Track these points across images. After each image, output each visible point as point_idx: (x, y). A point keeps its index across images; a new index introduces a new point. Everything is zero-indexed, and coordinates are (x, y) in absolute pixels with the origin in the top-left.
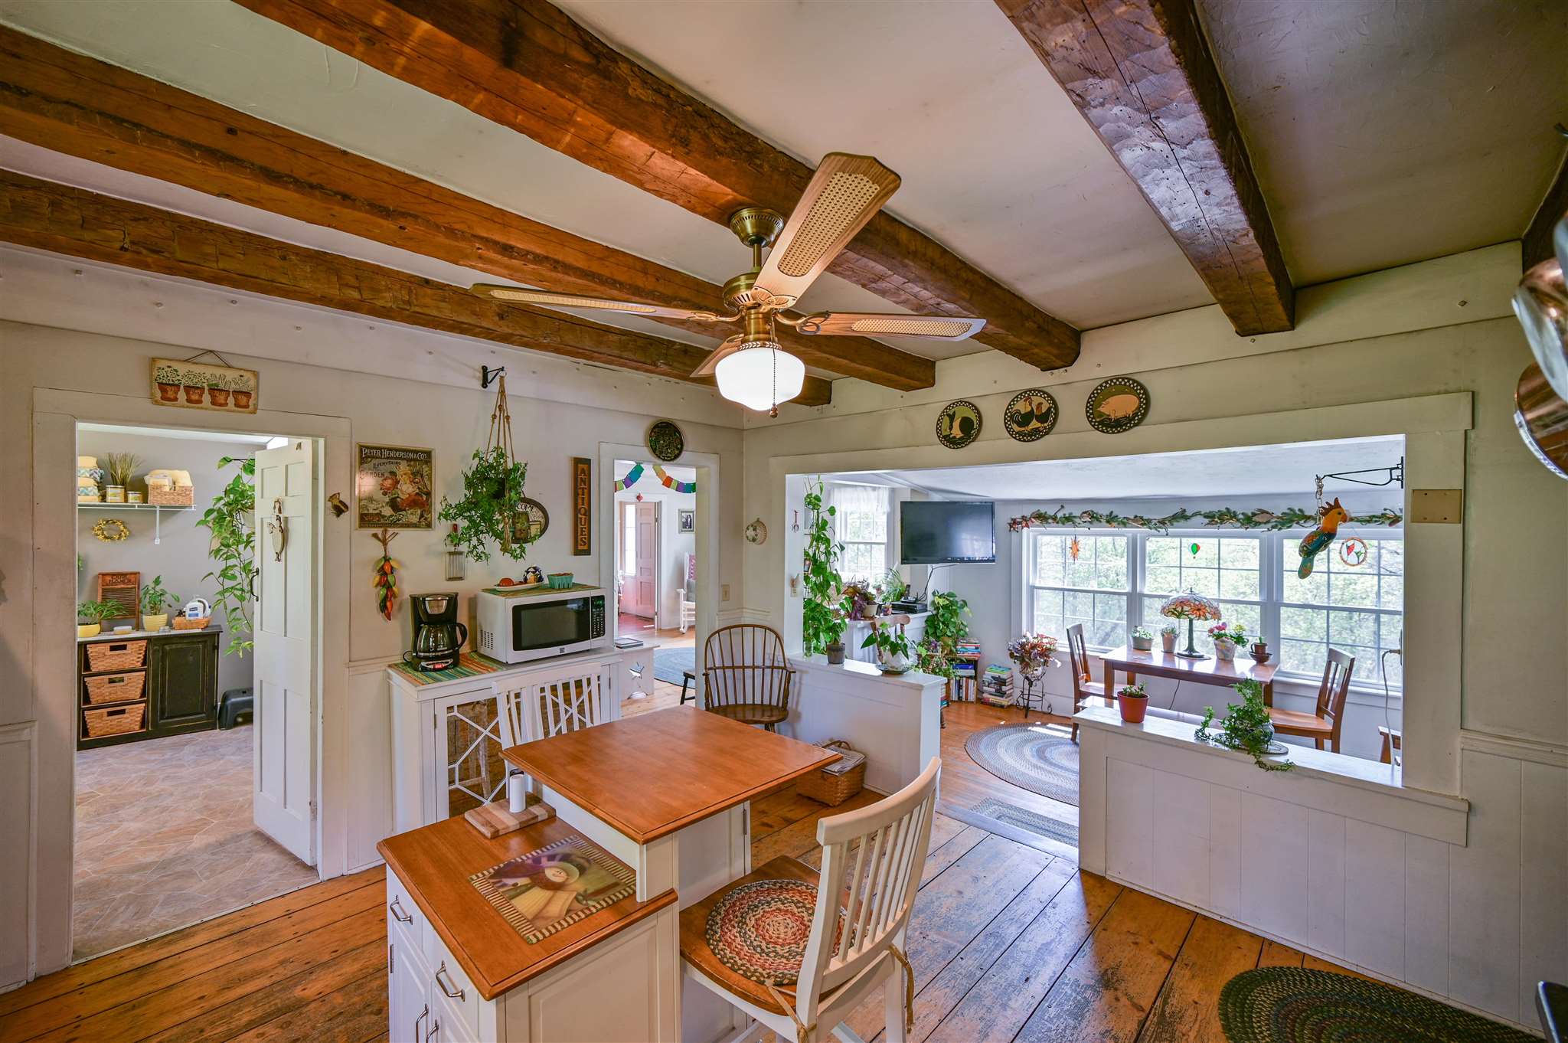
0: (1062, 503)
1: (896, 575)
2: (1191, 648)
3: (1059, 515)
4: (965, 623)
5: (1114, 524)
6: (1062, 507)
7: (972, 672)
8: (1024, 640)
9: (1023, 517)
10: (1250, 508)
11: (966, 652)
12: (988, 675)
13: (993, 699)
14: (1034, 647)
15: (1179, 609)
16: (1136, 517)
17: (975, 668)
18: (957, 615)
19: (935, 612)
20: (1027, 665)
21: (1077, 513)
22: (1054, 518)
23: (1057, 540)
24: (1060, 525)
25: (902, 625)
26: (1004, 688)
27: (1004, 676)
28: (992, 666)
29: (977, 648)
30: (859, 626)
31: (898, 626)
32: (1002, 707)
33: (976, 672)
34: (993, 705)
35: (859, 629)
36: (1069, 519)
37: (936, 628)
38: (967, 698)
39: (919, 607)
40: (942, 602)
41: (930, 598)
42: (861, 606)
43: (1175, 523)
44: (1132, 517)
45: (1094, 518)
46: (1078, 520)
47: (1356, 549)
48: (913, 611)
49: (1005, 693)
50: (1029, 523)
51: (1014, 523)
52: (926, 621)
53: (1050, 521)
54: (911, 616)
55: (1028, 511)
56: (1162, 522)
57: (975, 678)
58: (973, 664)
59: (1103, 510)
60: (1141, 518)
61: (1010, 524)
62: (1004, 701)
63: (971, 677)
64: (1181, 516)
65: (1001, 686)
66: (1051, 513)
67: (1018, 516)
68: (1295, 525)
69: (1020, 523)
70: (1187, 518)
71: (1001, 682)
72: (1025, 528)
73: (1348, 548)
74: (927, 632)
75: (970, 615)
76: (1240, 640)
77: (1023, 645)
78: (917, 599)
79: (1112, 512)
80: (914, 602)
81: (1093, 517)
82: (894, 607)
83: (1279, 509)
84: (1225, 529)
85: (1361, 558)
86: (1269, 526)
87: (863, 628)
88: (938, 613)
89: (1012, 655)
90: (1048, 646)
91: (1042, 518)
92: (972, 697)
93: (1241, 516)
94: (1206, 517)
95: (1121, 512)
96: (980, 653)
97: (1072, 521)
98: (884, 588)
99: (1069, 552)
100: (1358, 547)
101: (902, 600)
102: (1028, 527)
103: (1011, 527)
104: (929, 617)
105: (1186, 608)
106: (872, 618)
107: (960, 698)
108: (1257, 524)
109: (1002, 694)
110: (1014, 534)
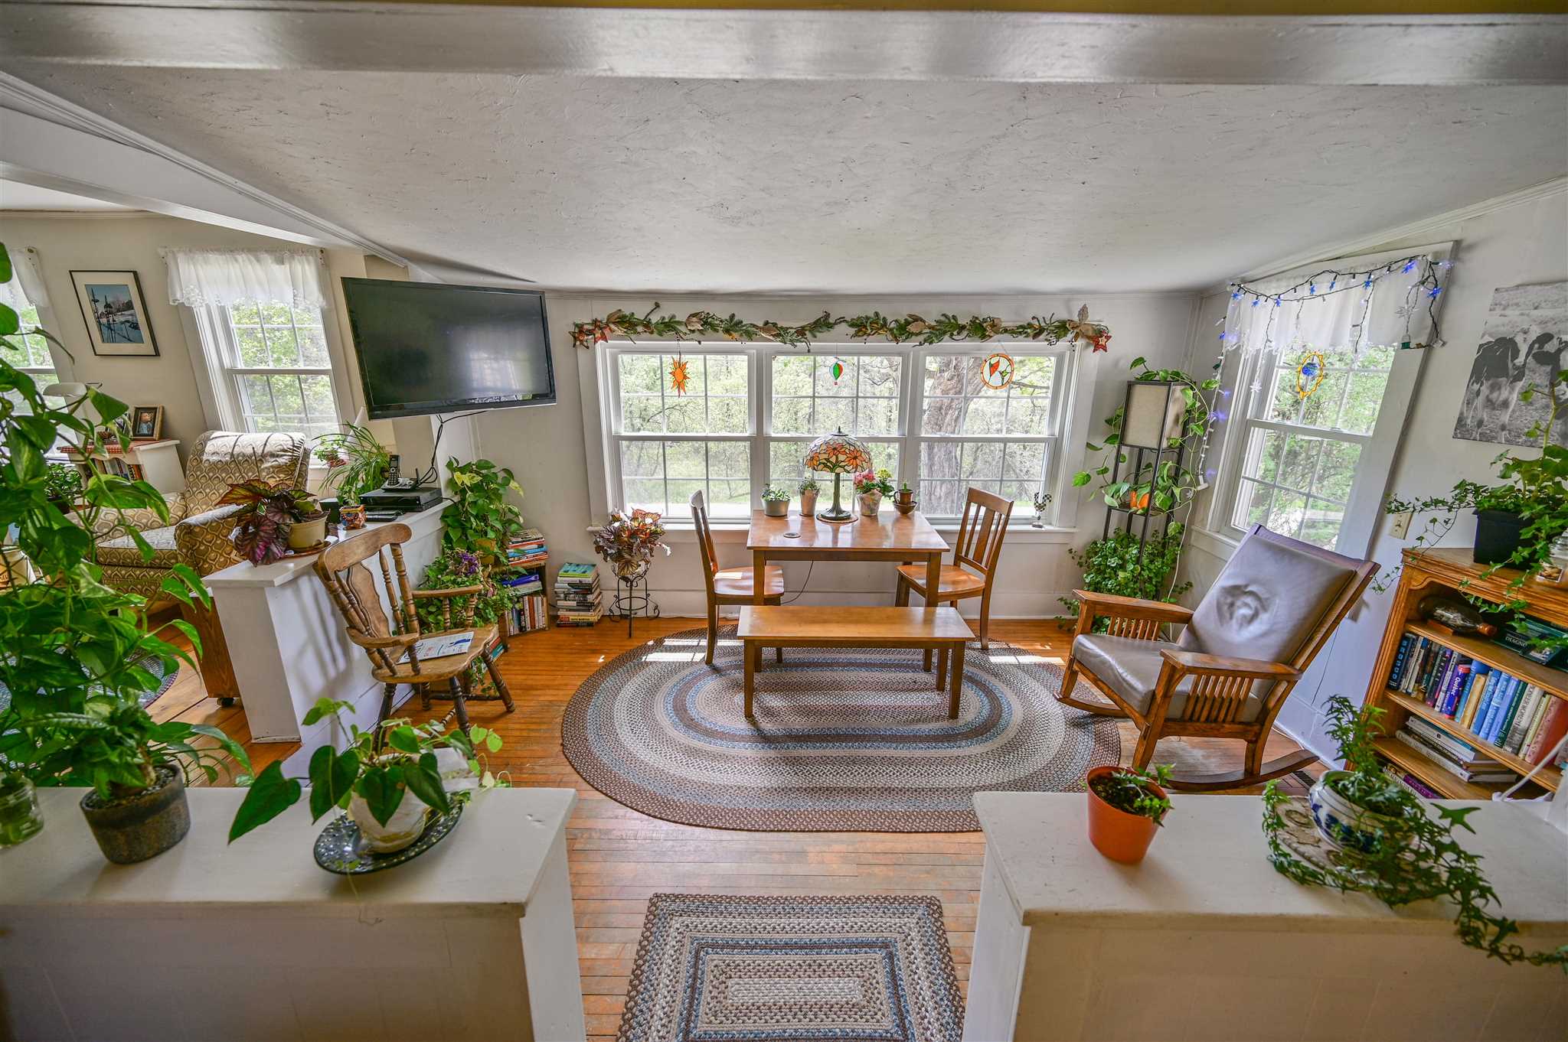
0: (657, 298)
1: (362, 435)
2: (836, 508)
3: (655, 319)
4: (516, 510)
5: (736, 335)
6: (657, 306)
7: (536, 586)
8: (617, 524)
9: (595, 322)
10: (902, 312)
11: (521, 555)
12: (562, 584)
13: (573, 616)
14: (633, 534)
15: (833, 459)
16: (767, 323)
17: (542, 579)
18: (499, 497)
19: (456, 499)
20: (628, 563)
21: (681, 317)
22: (647, 324)
23: (654, 361)
24: (655, 335)
25: (395, 547)
26: (590, 598)
27: (588, 579)
28: (567, 567)
29: (541, 546)
30: (278, 581)
31: (386, 550)
32: (590, 625)
33: (544, 585)
34: (576, 625)
35: (283, 586)
36: (669, 327)
37: (463, 529)
38: (533, 626)
39: (424, 497)
40: (466, 479)
41: (444, 474)
42: (277, 529)
43: (818, 334)
44: (761, 324)
45: (708, 324)
46: (682, 328)
47: (1001, 368)
48: (412, 506)
49: (592, 604)
50: (607, 332)
51: (580, 334)
52: (444, 517)
53: (640, 329)
54: (408, 520)
55: (602, 311)
56: (801, 332)
57: (543, 592)
58: (539, 572)
59: (720, 312)
60: (775, 325)
61: (573, 334)
62: (592, 616)
63: (536, 593)
64: (823, 324)
65: (585, 595)
66: (640, 315)
67: (585, 319)
68: (947, 337)
69: (590, 332)
70: (830, 326)
71: (583, 589)
72: (601, 342)
73: (991, 366)
74: (447, 538)
75: (521, 493)
76: (885, 489)
77: (617, 534)
78: (417, 481)
79: (733, 316)
80: (414, 489)
81: (706, 323)
82: (370, 504)
83: (932, 314)
84: (873, 343)
85: (1006, 379)
86: (921, 338)
87: (293, 582)
88: (463, 500)
89: (599, 549)
90: (653, 528)
91: (628, 324)
92: (541, 621)
93: (893, 325)
94: (852, 325)
95: (749, 316)
96: (546, 552)
97: (674, 329)
98: (342, 454)
99: (669, 379)
100: (1004, 365)
101: (386, 485)
102: (604, 338)
103: (575, 339)
104: (446, 509)
105: (842, 457)
106: (318, 548)
107: (522, 629)
108: (910, 335)
109: (588, 606)
110: (581, 351)
